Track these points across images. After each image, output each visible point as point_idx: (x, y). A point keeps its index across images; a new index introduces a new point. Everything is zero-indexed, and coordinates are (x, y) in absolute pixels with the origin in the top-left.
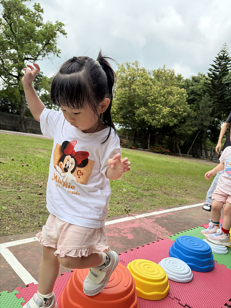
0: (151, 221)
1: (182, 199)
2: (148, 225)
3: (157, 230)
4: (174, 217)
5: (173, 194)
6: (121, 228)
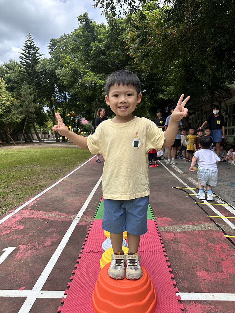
0: (28, 210)
1: (40, 184)
2: (28, 214)
3: (37, 214)
4: (43, 201)
5: (30, 183)
6: (9, 225)
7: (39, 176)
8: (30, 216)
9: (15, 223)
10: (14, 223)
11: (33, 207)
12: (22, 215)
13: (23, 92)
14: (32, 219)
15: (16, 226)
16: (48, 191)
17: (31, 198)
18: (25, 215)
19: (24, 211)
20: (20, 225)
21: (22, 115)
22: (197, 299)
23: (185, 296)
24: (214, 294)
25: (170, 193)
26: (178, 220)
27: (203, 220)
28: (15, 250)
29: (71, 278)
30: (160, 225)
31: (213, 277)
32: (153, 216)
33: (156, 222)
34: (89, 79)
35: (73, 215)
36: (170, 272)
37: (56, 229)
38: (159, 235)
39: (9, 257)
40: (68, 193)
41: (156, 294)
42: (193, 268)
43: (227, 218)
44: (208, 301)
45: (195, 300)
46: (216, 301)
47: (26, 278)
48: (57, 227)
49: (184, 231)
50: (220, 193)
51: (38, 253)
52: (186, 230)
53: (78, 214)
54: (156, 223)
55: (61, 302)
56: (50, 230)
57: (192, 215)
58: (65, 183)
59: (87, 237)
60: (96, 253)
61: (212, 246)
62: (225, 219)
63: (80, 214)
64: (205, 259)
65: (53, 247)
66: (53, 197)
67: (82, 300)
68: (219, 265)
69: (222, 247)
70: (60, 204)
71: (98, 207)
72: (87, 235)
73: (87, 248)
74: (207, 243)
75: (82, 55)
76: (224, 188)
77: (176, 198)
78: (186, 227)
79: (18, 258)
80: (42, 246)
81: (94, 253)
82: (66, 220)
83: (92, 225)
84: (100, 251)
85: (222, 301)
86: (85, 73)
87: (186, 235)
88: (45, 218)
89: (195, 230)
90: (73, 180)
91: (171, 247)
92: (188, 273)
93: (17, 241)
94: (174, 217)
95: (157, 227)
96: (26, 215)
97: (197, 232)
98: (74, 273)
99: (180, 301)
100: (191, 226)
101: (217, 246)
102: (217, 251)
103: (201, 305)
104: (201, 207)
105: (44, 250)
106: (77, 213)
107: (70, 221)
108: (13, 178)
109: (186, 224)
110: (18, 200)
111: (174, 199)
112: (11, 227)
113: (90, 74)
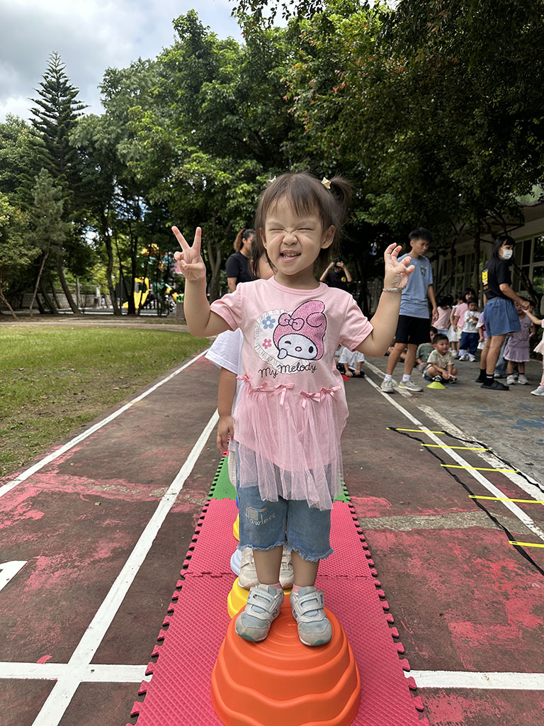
0: (52, 475)
1: (78, 413)
2: (52, 483)
3: (75, 485)
4: (87, 453)
5: (55, 410)
6: (8, 509)
7: (75, 394)
8: (57, 489)
9: (21, 506)
10: (20, 504)
11: (64, 468)
12: (40, 485)
13: (38, 194)
14: (63, 495)
15: (24, 512)
16: (99, 431)
17: (57, 445)
18: (45, 485)
19: (44, 478)
20: (34, 509)
21: (34, 248)
22: (451, 686)
23: (425, 679)
24: (490, 675)
25: (383, 441)
26: (403, 504)
27: (459, 504)
28: (25, 568)
29: (160, 636)
30: (363, 515)
31: (487, 636)
32: (347, 493)
33: (352, 507)
34: (196, 168)
35: (159, 487)
36: (388, 622)
37: (121, 520)
38: (362, 536)
39: (11, 584)
40: (146, 437)
41: (360, 674)
42: (441, 615)
43: (514, 502)
44: (477, 689)
45: (448, 687)
46: (495, 690)
47: (52, 634)
48: (123, 515)
49: (417, 530)
50: (498, 444)
51: (81, 577)
52: (422, 527)
53: (172, 486)
54: (352, 510)
55: (139, 692)
56: (107, 522)
57: (434, 492)
58: (138, 413)
59: (195, 541)
60: (216, 577)
61: (481, 565)
62: (509, 503)
63: (177, 485)
64: (468, 595)
65: (115, 564)
66: (111, 445)
67: (189, 687)
68: (499, 609)
69: (504, 568)
70: (129, 462)
71: (218, 470)
72: (195, 537)
73: (195, 565)
74: (470, 558)
75: (181, 111)
76: (505, 432)
77: (397, 454)
78: (421, 521)
79: (34, 587)
80: (88, 560)
81: (212, 577)
82: (143, 500)
83: (205, 511)
84: (225, 573)
85: (508, 690)
86: (187, 154)
87: (423, 539)
88: (93, 493)
89: (443, 529)
90: (157, 407)
91: (389, 565)
92: (430, 626)
93: (30, 548)
94: (394, 496)
95: (356, 520)
96: (48, 486)
97: (448, 533)
98: (167, 625)
99: (414, 690)
100: (432, 518)
101: (492, 565)
102: (493, 576)
103: (461, 699)
104: (454, 476)
105: (94, 569)
106: (168, 482)
107: (154, 501)
108: (13, 398)
109: (421, 513)
110: (28, 450)
111: (392, 454)
112: (12, 513)
113: (198, 156)
